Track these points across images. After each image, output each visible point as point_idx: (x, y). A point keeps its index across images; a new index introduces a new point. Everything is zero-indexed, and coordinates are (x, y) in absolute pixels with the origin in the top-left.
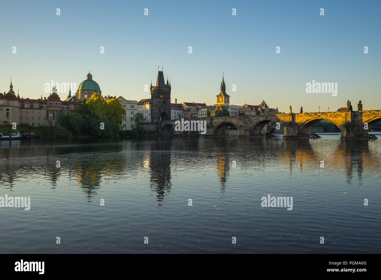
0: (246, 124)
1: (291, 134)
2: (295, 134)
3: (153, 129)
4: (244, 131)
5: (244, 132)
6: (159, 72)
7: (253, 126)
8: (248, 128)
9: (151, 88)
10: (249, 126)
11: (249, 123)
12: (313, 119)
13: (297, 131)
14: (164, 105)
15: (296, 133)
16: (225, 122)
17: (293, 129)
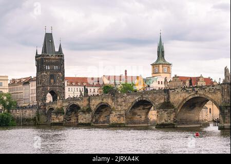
0: (119, 107)
1: (164, 121)
2: (169, 121)
3: (31, 115)
4: (116, 117)
5: (118, 117)
6: (46, 34)
7: (129, 110)
8: (123, 112)
9: (36, 57)
10: (124, 110)
11: (124, 105)
12: (191, 97)
13: (172, 116)
14: (52, 81)
15: (172, 119)
16: (103, 104)
17: (166, 113)
